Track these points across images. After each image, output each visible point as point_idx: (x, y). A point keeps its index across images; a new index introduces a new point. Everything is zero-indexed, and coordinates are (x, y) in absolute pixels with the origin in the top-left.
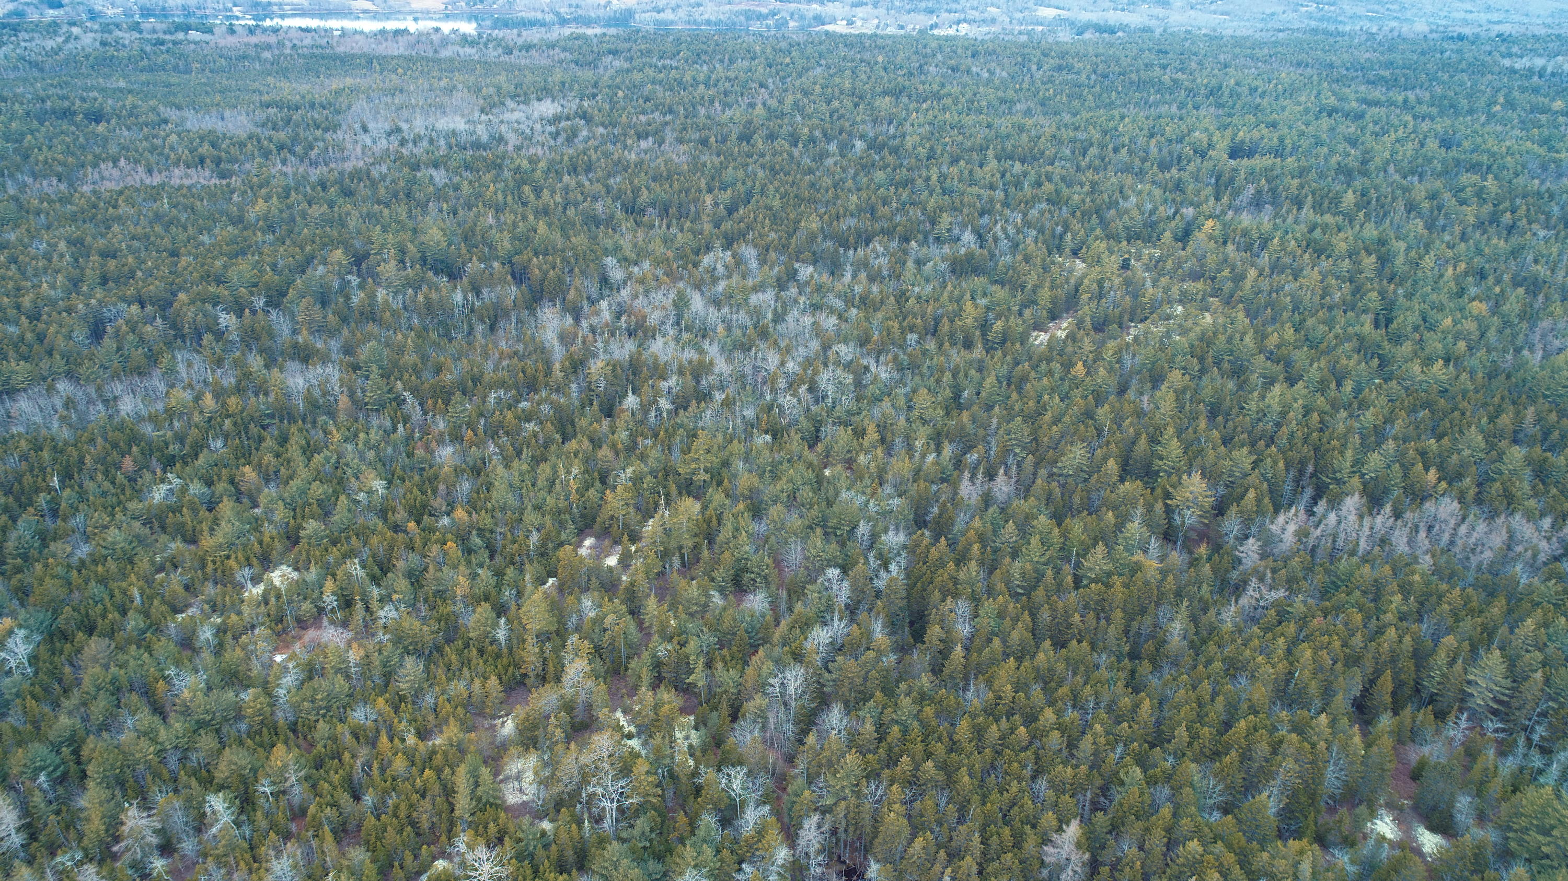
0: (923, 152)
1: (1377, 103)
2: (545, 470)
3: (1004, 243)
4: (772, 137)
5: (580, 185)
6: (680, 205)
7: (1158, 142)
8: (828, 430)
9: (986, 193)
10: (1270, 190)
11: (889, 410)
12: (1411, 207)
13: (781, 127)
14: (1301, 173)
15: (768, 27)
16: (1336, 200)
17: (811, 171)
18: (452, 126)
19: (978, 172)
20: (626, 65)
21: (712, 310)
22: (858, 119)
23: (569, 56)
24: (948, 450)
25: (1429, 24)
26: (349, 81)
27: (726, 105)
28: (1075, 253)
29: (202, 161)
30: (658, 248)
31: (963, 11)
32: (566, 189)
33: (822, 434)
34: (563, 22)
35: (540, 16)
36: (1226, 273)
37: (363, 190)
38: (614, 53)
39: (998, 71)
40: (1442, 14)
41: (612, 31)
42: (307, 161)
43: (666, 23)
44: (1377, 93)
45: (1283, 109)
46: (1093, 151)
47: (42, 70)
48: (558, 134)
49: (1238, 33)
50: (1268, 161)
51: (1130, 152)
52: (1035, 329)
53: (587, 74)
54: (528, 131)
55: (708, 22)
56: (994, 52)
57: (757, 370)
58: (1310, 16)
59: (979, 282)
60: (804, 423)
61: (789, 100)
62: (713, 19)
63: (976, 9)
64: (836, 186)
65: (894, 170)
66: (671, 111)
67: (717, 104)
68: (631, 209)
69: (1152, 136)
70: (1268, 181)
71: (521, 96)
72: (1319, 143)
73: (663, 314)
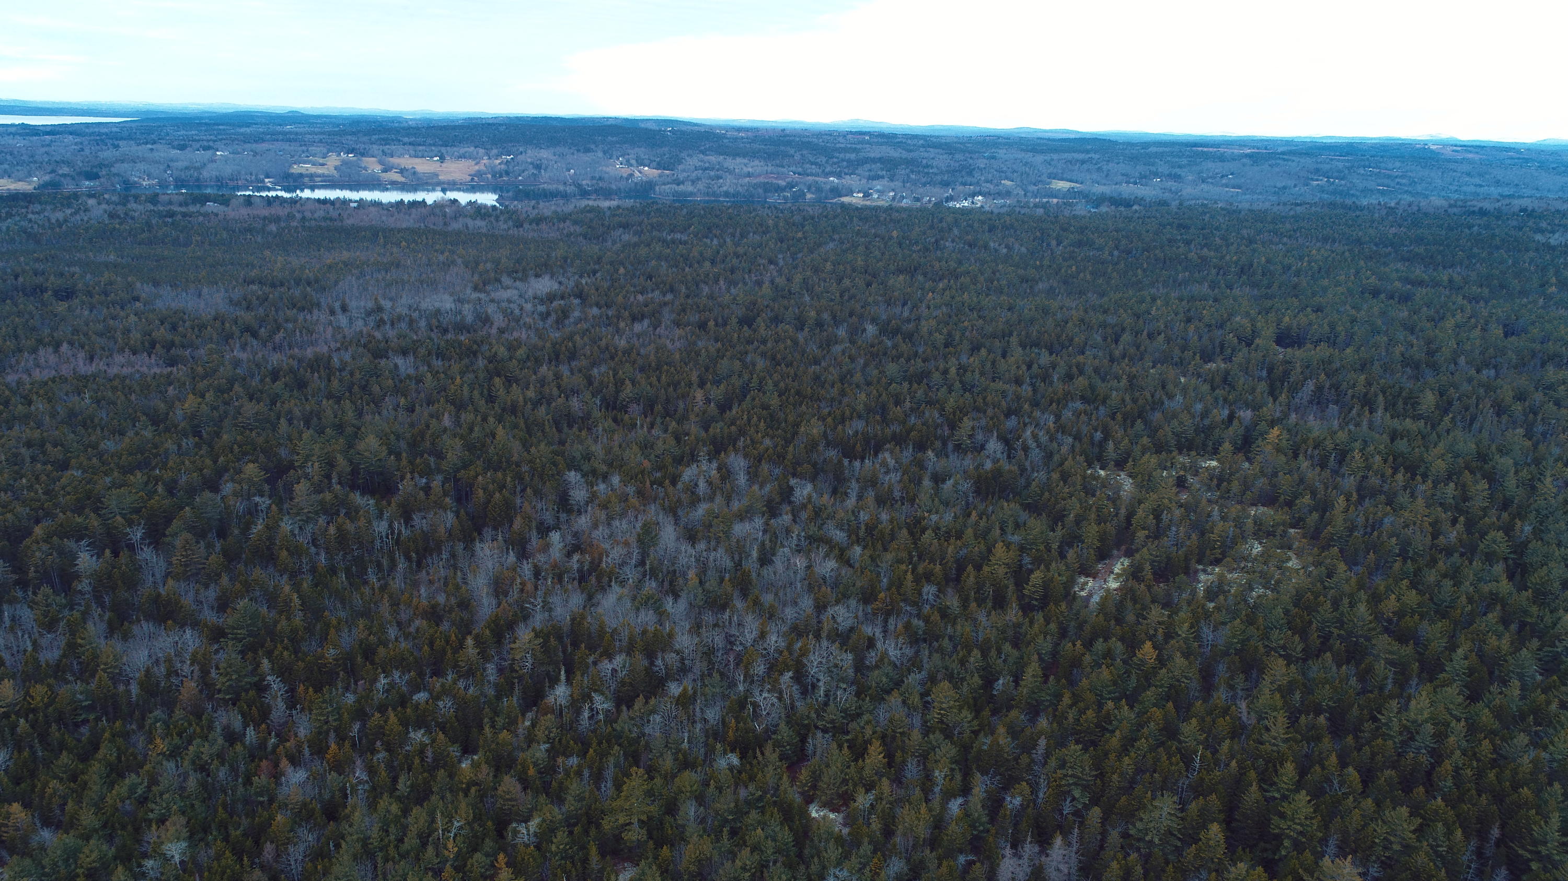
0: (939, 338)
1: (1421, 283)
2: (418, 817)
3: (1036, 454)
4: (776, 320)
5: (558, 376)
6: (668, 401)
7: (1197, 328)
8: (819, 742)
9: (1011, 388)
10: (1332, 386)
11: (900, 712)
12: (1500, 410)
13: (787, 309)
14: (1363, 366)
15: (785, 198)
16: (1412, 401)
17: (816, 362)
18: (437, 305)
19: (1002, 365)
20: (635, 239)
21: (685, 547)
22: (870, 299)
23: (578, 229)
24: (981, 786)
25: (1446, 198)
26: (346, 255)
27: (732, 283)
28: (1120, 465)
29: (153, 345)
30: (634, 456)
31: (978, 184)
32: (542, 382)
33: (810, 748)
34: (584, 194)
35: (561, 188)
36: (1307, 499)
37: (316, 381)
38: (625, 226)
39: (1017, 246)
40: (1453, 188)
41: (629, 203)
42: (270, 345)
43: (685, 194)
44: (1418, 272)
45: (1325, 290)
46: (1126, 337)
47: (38, 242)
48: (548, 314)
49: (1255, 207)
50: (1323, 351)
51: (1168, 340)
52: (1080, 573)
53: (594, 249)
54: (517, 312)
55: (727, 194)
56: (1012, 226)
57: (730, 641)
58: (1321, 189)
59: (1009, 508)
60: (785, 733)
61: (798, 278)
62: (731, 190)
63: (991, 182)
64: (842, 379)
65: (908, 360)
66: (672, 290)
67: (722, 282)
68: (614, 406)
69: (1189, 320)
70: (1327, 375)
71: (520, 272)
72: (1375, 331)
73: (624, 552)
